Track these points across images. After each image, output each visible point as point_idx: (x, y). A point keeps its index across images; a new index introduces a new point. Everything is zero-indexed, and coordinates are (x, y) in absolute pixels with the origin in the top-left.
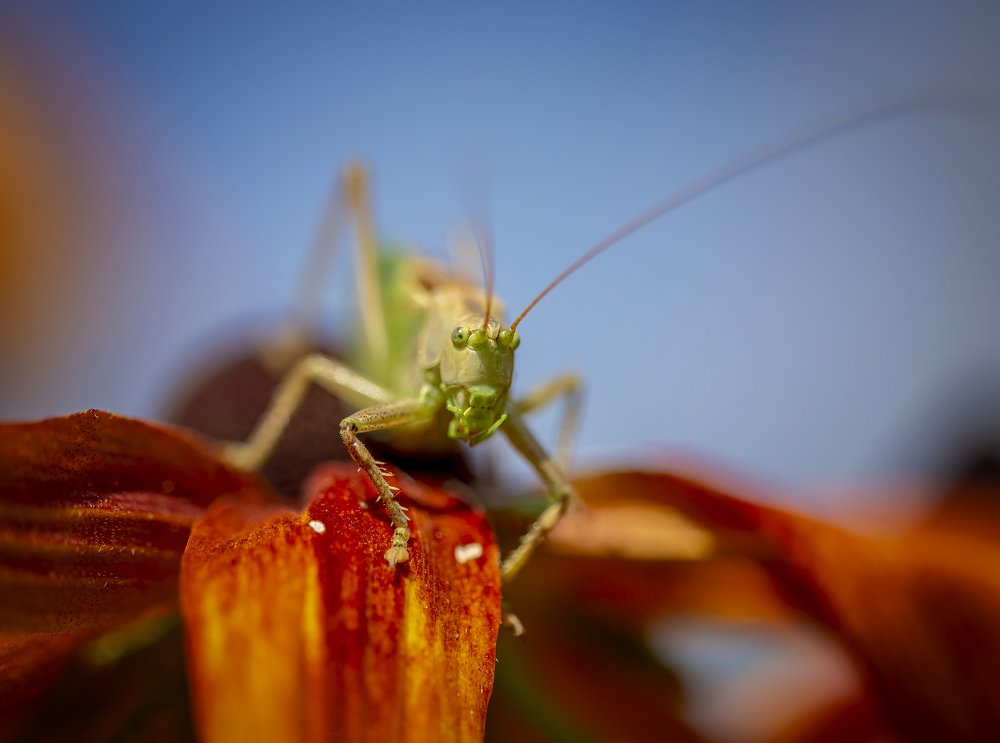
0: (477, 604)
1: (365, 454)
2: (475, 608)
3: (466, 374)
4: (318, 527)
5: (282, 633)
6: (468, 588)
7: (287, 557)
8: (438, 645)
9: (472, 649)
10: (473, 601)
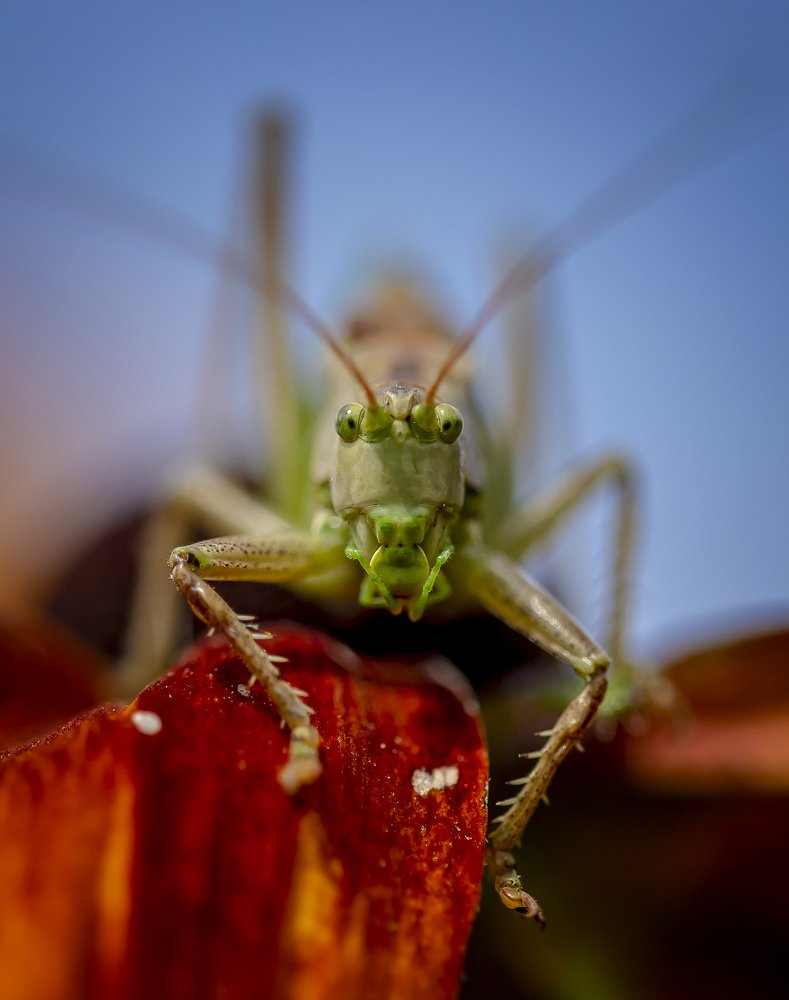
0: (439, 872)
1: (217, 604)
2: (434, 880)
3: (362, 487)
4: (148, 722)
5: (58, 904)
6: (426, 842)
7: (84, 773)
8: (354, 943)
9: (421, 954)
10: (433, 866)
